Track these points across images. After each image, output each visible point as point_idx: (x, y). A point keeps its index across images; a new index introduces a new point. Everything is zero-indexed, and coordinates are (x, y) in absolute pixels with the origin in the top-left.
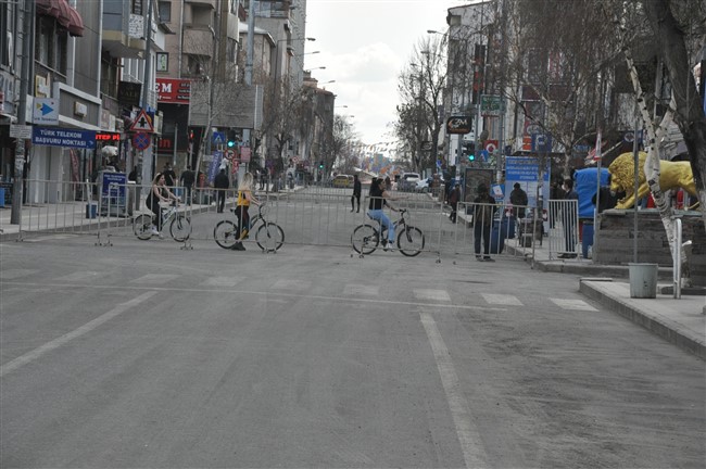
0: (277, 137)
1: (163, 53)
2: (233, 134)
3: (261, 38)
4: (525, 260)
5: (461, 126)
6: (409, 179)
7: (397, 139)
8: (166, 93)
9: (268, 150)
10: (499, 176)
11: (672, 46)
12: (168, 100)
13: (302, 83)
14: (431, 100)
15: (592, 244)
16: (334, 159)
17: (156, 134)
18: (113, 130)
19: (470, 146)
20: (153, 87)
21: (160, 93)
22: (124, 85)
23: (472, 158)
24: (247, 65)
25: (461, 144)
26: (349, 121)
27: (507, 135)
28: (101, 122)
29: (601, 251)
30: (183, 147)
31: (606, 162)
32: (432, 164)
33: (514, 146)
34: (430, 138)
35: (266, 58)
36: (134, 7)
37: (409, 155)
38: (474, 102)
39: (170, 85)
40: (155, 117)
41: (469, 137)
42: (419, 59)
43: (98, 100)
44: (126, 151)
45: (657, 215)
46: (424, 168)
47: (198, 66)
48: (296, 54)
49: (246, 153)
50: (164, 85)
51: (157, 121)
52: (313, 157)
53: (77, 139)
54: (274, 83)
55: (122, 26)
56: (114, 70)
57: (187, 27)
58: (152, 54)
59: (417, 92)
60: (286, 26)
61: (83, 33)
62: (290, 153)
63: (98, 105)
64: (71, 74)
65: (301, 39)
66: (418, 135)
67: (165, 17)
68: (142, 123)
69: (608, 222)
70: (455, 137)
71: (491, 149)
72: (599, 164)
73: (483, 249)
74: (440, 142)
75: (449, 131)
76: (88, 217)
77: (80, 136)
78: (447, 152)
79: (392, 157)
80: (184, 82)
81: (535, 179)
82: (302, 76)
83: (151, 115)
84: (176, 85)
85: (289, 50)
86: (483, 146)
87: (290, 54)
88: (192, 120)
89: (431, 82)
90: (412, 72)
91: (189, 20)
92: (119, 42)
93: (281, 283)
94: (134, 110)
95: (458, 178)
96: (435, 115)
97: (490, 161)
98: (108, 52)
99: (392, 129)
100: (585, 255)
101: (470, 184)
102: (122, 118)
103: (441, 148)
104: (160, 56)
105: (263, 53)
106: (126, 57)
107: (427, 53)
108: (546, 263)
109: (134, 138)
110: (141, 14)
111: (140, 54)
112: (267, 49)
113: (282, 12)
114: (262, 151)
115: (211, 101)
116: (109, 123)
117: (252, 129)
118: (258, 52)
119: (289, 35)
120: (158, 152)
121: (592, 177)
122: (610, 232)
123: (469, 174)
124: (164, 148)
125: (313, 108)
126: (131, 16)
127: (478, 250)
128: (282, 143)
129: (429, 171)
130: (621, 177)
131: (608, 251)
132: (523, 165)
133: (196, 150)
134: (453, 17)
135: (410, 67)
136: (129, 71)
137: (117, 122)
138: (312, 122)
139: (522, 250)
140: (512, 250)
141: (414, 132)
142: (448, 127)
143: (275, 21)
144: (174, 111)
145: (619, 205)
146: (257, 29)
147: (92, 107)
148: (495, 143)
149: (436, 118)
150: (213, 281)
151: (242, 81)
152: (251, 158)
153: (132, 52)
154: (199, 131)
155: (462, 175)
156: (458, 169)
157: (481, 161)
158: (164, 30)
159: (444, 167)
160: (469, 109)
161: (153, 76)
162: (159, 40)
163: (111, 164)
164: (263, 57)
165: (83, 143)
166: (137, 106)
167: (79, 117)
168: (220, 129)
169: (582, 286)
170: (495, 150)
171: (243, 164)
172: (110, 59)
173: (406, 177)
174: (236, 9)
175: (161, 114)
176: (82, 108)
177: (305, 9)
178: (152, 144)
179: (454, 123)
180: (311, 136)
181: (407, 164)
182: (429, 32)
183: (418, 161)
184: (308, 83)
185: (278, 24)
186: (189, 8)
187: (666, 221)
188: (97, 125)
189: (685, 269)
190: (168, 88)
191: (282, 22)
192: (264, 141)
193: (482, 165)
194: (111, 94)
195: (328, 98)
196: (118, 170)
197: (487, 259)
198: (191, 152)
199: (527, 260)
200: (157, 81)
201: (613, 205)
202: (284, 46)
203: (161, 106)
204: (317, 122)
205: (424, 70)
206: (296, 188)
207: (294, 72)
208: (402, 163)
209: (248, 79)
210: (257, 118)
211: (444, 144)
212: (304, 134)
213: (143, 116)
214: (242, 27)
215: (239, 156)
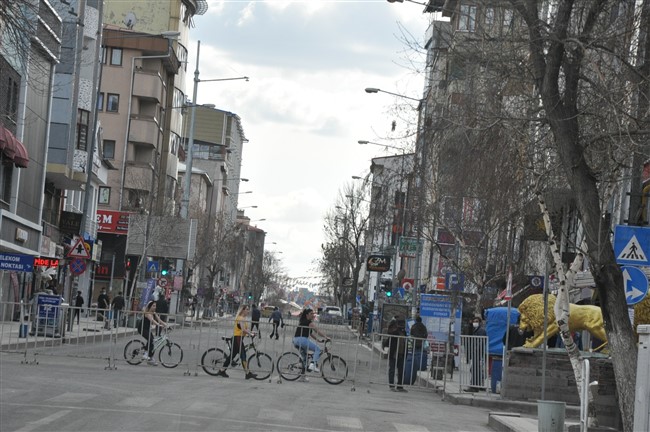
0: (209, 268)
1: (106, 187)
2: (166, 264)
3: (199, 178)
4: (437, 392)
5: (380, 265)
6: (330, 312)
7: (322, 274)
8: (107, 224)
9: (201, 280)
10: (413, 312)
11: (585, 191)
12: (108, 230)
13: (235, 220)
14: (353, 240)
15: (500, 380)
16: (262, 291)
17: (94, 262)
18: (53, 256)
19: (388, 283)
20: (93, 217)
21: (100, 224)
22: (66, 215)
23: (389, 294)
24: (184, 201)
25: (380, 281)
26: (277, 256)
27: (423, 275)
28: (41, 248)
29: (509, 387)
30: (119, 274)
31: (516, 302)
32: (352, 299)
33: (429, 286)
34: (351, 275)
35: (203, 196)
36: (79, 143)
37: (332, 289)
38: (393, 243)
39: (110, 217)
40: (95, 245)
41: (387, 276)
42: (344, 202)
43: (39, 227)
44: (64, 276)
45: (565, 355)
46: (345, 302)
47: (138, 200)
48: (231, 194)
49: (178, 281)
50: (105, 216)
51: (96, 250)
52: (242, 288)
53: (16, 263)
54: (208, 219)
55: (66, 160)
56: (57, 201)
57: (129, 164)
58: (95, 187)
59: (341, 233)
60: (222, 168)
61: (28, 164)
62: (220, 283)
63: (39, 232)
64: (15, 202)
65: (237, 179)
66: (340, 272)
67: (108, 154)
68: (80, 250)
69: (517, 359)
70: (374, 275)
71: (407, 287)
72: (509, 304)
73: (396, 379)
74: (361, 279)
75: (369, 269)
76: (20, 336)
77: (18, 259)
78: (367, 289)
79: (316, 290)
80: (123, 214)
81: (448, 316)
82: (235, 214)
83: (90, 243)
84: (117, 217)
85: (224, 189)
86: (400, 284)
87: (225, 193)
88: (129, 250)
89: (354, 224)
90: (337, 213)
91: (131, 157)
92: (63, 174)
93: (197, 406)
94: (75, 238)
95: (375, 313)
96: (357, 254)
97: (406, 298)
98: (53, 184)
99: (317, 265)
100: (494, 390)
101: (386, 318)
102: (62, 245)
103: (361, 285)
104: (102, 189)
105: (200, 191)
106: (70, 189)
107: (350, 196)
108: (456, 396)
109: (72, 264)
110: (86, 150)
111: (83, 187)
112: (204, 187)
113: (220, 155)
114: (195, 280)
115: (148, 232)
116: (50, 248)
117: (185, 260)
118: (195, 190)
119: (225, 176)
120: (96, 278)
121: (501, 315)
122: (518, 369)
123: (386, 309)
124: (101, 274)
125: (245, 243)
126: (76, 152)
127: (391, 381)
128: (214, 274)
129: (349, 305)
130: (530, 317)
131: (517, 387)
132: (437, 302)
133: (131, 278)
134: (376, 167)
135: (335, 209)
136: (71, 202)
137: (57, 249)
138: (243, 256)
139: (433, 382)
140: (424, 382)
141: (337, 269)
142: (368, 265)
143: (213, 162)
144: (112, 240)
145: (527, 344)
146: (194, 169)
147: (34, 233)
148: (411, 281)
149: (358, 257)
150: (130, 402)
151: (178, 215)
152: (184, 287)
153: (75, 184)
154: (135, 259)
155: (379, 310)
156: (376, 305)
157: (398, 297)
158: (107, 165)
159: (363, 302)
160: (388, 249)
161: (94, 207)
162: (102, 175)
163: (49, 288)
164: (199, 194)
165: (21, 267)
166: (78, 235)
167: (20, 242)
168: (154, 258)
169: (492, 420)
170: (411, 288)
171: (176, 292)
172: (54, 189)
173: (328, 309)
174: (176, 150)
175: (100, 243)
176: (23, 234)
177: (241, 153)
178: (90, 271)
179: (373, 261)
180: (241, 269)
181: (330, 298)
182: (354, 177)
183: (339, 296)
184: (241, 221)
185: (216, 166)
186: (132, 147)
187: (574, 361)
188: (37, 250)
189: (592, 409)
190: (108, 219)
191: (219, 164)
192: (197, 271)
193: (398, 302)
194: (53, 222)
195: (260, 235)
196: (55, 292)
197: (400, 389)
198: (127, 279)
199: (439, 392)
200: (98, 212)
201: (522, 343)
202: (220, 186)
203: (100, 236)
204: (248, 256)
205: (348, 212)
206: (225, 316)
207: (228, 209)
208: (325, 298)
209: (183, 213)
210: (190, 249)
211: (364, 281)
212: (234, 266)
213: (80, 243)
214: (181, 166)
215: (173, 284)
